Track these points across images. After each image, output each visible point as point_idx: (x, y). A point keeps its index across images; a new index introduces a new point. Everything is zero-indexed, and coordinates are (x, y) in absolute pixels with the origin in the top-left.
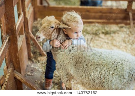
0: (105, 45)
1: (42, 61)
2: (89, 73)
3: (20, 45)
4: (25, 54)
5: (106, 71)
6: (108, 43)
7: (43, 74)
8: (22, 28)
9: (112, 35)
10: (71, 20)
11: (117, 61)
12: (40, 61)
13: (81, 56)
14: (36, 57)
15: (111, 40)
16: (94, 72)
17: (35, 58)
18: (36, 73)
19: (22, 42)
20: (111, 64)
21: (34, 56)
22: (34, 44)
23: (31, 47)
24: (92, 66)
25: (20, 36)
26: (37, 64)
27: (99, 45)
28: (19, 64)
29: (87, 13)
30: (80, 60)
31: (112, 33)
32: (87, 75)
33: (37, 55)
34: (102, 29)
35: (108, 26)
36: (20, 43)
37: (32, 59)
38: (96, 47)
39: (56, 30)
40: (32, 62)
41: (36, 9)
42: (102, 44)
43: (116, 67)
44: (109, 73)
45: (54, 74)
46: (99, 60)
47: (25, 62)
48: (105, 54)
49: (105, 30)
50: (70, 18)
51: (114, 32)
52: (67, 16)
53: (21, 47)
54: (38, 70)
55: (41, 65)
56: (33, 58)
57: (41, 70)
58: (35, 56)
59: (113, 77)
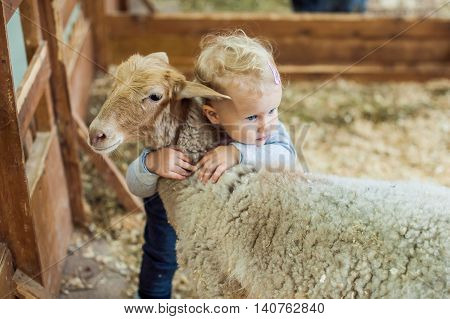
0: (376, 165)
1: (129, 232)
2: (306, 272)
3: (37, 170)
4: (60, 204)
5: (376, 264)
6: (387, 154)
7: (130, 282)
8: (43, 103)
9: (402, 122)
10: (230, 70)
11: (416, 226)
12: (117, 232)
13: (275, 210)
14: (105, 215)
15: (400, 142)
16: (328, 270)
17: (101, 221)
18: (103, 281)
19: (47, 158)
20: (395, 236)
21: (96, 214)
22: (94, 166)
23: (84, 177)
24: (320, 247)
25: (39, 135)
26: (109, 243)
27: (351, 162)
28: (35, 245)
29: (304, 40)
30: (270, 225)
31: (401, 114)
32: (301, 284)
33: (108, 209)
34: (365, 101)
35: (385, 88)
36: (39, 164)
37: (86, 224)
38: (339, 171)
39: (168, 106)
40: (86, 237)
41: (100, 30)
42: (362, 158)
43: (415, 247)
44: (385, 272)
45: (175, 283)
46: (346, 221)
47: (59, 237)
48: (371, 196)
49: (374, 104)
50: (226, 61)
51: (412, 113)
52: (214, 52)
53: (41, 178)
54: (112, 266)
55: (125, 249)
56: (90, 223)
57: (124, 266)
58: (100, 212)
59: (401, 287)
